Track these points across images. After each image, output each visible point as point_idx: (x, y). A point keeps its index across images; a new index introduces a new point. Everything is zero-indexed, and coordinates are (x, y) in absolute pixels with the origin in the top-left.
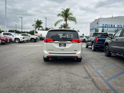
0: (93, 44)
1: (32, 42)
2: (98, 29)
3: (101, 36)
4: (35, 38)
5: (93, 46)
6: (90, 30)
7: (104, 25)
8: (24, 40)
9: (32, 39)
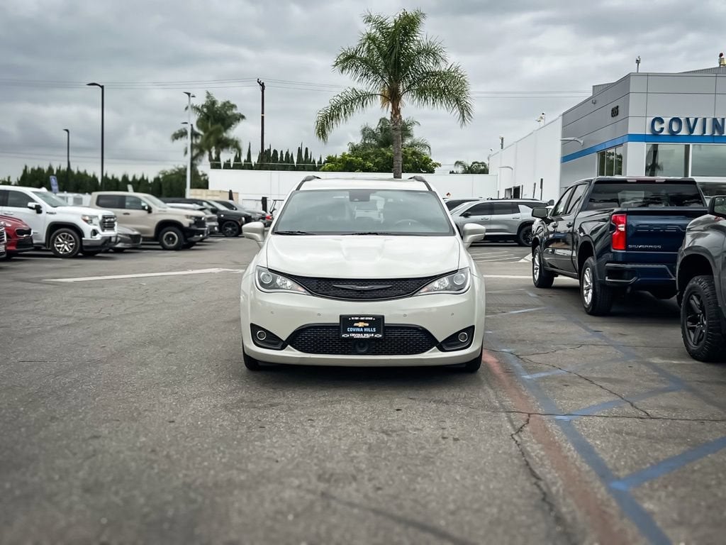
0: (590, 260)
1: (165, 249)
2: (619, 151)
3: (646, 202)
4: (186, 222)
5: (587, 277)
6: (565, 159)
7: (661, 120)
8: (108, 233)
9: (164, 225)
